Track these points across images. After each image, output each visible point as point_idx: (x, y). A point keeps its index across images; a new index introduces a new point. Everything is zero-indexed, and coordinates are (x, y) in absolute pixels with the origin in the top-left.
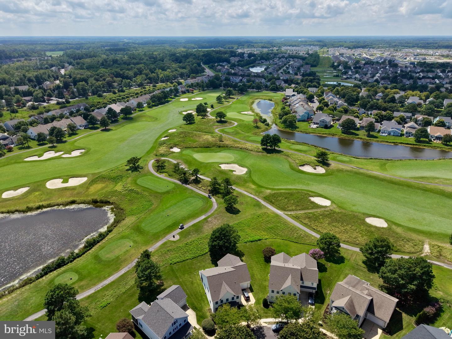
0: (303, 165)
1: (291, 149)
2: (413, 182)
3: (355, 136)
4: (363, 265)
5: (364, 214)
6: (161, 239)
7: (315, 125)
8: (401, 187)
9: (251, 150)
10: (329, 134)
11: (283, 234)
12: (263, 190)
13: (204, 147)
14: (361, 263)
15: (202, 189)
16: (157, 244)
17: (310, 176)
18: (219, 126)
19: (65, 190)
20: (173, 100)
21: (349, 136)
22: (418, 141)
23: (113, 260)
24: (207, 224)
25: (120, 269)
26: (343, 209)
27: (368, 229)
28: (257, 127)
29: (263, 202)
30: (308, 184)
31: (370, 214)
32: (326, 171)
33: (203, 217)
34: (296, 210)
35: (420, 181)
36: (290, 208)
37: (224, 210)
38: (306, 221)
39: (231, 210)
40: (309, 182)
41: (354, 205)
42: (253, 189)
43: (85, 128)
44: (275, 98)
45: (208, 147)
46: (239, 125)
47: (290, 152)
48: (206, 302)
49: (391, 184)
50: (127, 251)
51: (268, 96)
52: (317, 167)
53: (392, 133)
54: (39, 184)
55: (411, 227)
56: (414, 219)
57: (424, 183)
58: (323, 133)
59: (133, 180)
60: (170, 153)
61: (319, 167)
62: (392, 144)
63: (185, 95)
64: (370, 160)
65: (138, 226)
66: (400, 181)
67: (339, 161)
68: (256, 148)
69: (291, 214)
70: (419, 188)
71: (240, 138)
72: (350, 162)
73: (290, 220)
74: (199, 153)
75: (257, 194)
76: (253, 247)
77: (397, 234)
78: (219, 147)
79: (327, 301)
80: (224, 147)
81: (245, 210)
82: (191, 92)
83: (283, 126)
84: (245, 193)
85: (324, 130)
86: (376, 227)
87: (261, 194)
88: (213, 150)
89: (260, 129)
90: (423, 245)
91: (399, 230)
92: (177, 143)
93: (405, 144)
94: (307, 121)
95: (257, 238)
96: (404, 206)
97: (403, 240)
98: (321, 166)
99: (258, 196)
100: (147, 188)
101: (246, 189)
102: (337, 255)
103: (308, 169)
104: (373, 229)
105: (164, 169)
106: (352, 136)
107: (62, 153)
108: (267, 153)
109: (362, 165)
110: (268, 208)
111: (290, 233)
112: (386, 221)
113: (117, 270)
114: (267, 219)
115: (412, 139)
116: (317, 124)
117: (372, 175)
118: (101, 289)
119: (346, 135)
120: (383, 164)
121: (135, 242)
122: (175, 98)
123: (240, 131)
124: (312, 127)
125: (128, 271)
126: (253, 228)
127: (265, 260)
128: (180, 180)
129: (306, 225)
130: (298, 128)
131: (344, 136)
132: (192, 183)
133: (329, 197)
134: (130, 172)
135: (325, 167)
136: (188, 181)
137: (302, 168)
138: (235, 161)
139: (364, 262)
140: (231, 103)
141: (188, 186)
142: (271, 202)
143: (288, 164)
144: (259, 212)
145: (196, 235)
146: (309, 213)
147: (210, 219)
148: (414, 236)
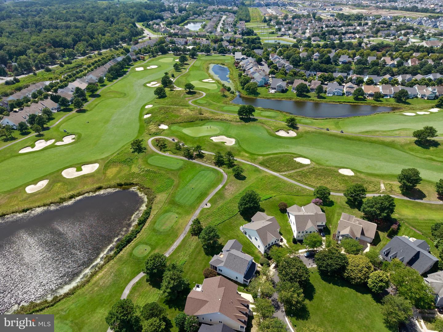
0: (278, 131)
1: (262, 116)
2: (362, 136)
3: (308, 98)
4: (347, 205)
5: (336, 167)
6: (197, 208)
7: (273, 90)
8: (354, 141)
9: (231, 121)
10: (287, 98)
11: (286, 191)
12: (256, 157)
13: (189, 122)
14: (345, 204)
15: (208, 162)
16: (196, 212)
17: (287, 140)
18: (191, 98)
19: (85, 177)
20: (129, 70)
21: (304, 98)
22: (356, 99)
23: (169, 230)
24: (226, 191)
25: (179, 235)
26: (321, 165)
27: (343, 178)
28: (225, 96)
29: (260, 168)
30: (288, 148)
31: (340, 166)
32: (297, 134)
33: (220, 186)
34: (288, 170)
35: (366, 135)
36: (283, 170)
37: (234, 178)
38: (298, 178)
39: (239, 176)
40: (288, 145)
41: (327, 161)
42: (248, 157)
43: (57, 111)
44: (227, 61)
45: (192, 121)
46: (208, 96)
47: (264, 119)
48: (254, 247)
49: (348, 140)
50: (176, 221)
51: (219, 60)
52: (289, 131)
53: (336, 94)
54: (55, 175)
55: (369, 172)
56: (369, 166)
57: (369, 136)
58: (281, 97)
59: (144, 161)
60: (162, 131)
61: (291, 131)
62: (338, 103)
63: (137, 64)
64: (326, 120)
65: (173, 201)
66: (353, 137)
67: (303, 124)
68: (234, 118)
69: (285, 174)
70: (367, 141)
71: (214, 109)
72: (312, 123)
73: (285, 179)
74: (187, 128)
75: (253, 161)
76: (268, 203)
77: (362, 179)
78: (202, 120)
79: (332, 233)
80: (206, 119)
81: (249, 175)
82: (142, 59)
83: (246, 93)
84: (243, 161)
85: (282, 94)
86: (347, 176)
87: (256, 161)
88: (197, 124)
89: (228, 97)
90: (380, 185)
91: (362, 176)
92: (163, 120)
93: (347, 102)
94: (265, 86)
95: (268, 196)
96: (360, 156)
97: (367, 183)
98: (292, 130)
99: (254, 162)
100: (161, 167)
101: (243, 158)
102: (328, 200)
103: (282, 134)
104: (347, 178)
105: (166, 147)
106: (306, 98)
107: (53, 141)
108: (245, 122)
109: (322, 125)
110: (266, 172)
111: (290, 189)
112: (352, 170)
113: (177, 237)
114: (269, 181)
115: (351, 98)
116: (274, 89)
117: (332, 133)
118: (173, 253)
119: (301, 98)
120: (337, 123)
121: (177, 213)
122: (129, 68)
123: (211, 102)
124: (271, 92)
125: (186, 236)
126: (261, 189)
127: (281, 211)
128: (185, 156)
129: (299, 181)
130: (260, 94)
131: (299, 99)
132: (197, 158)
133: (307, 156)
134: (136, 153)
135: (295, 130)
136: (193, 157)
137: (277, 133)
138: (221, 133)
139: (347, 203)
140: (188, 70)
141: (194, 161)
142: (266, 166)
143: (266, 131)
144: (261, 176)
145: (222, 201)
146: (299, 172)
147: (226, 187)
148: (373, 179)
